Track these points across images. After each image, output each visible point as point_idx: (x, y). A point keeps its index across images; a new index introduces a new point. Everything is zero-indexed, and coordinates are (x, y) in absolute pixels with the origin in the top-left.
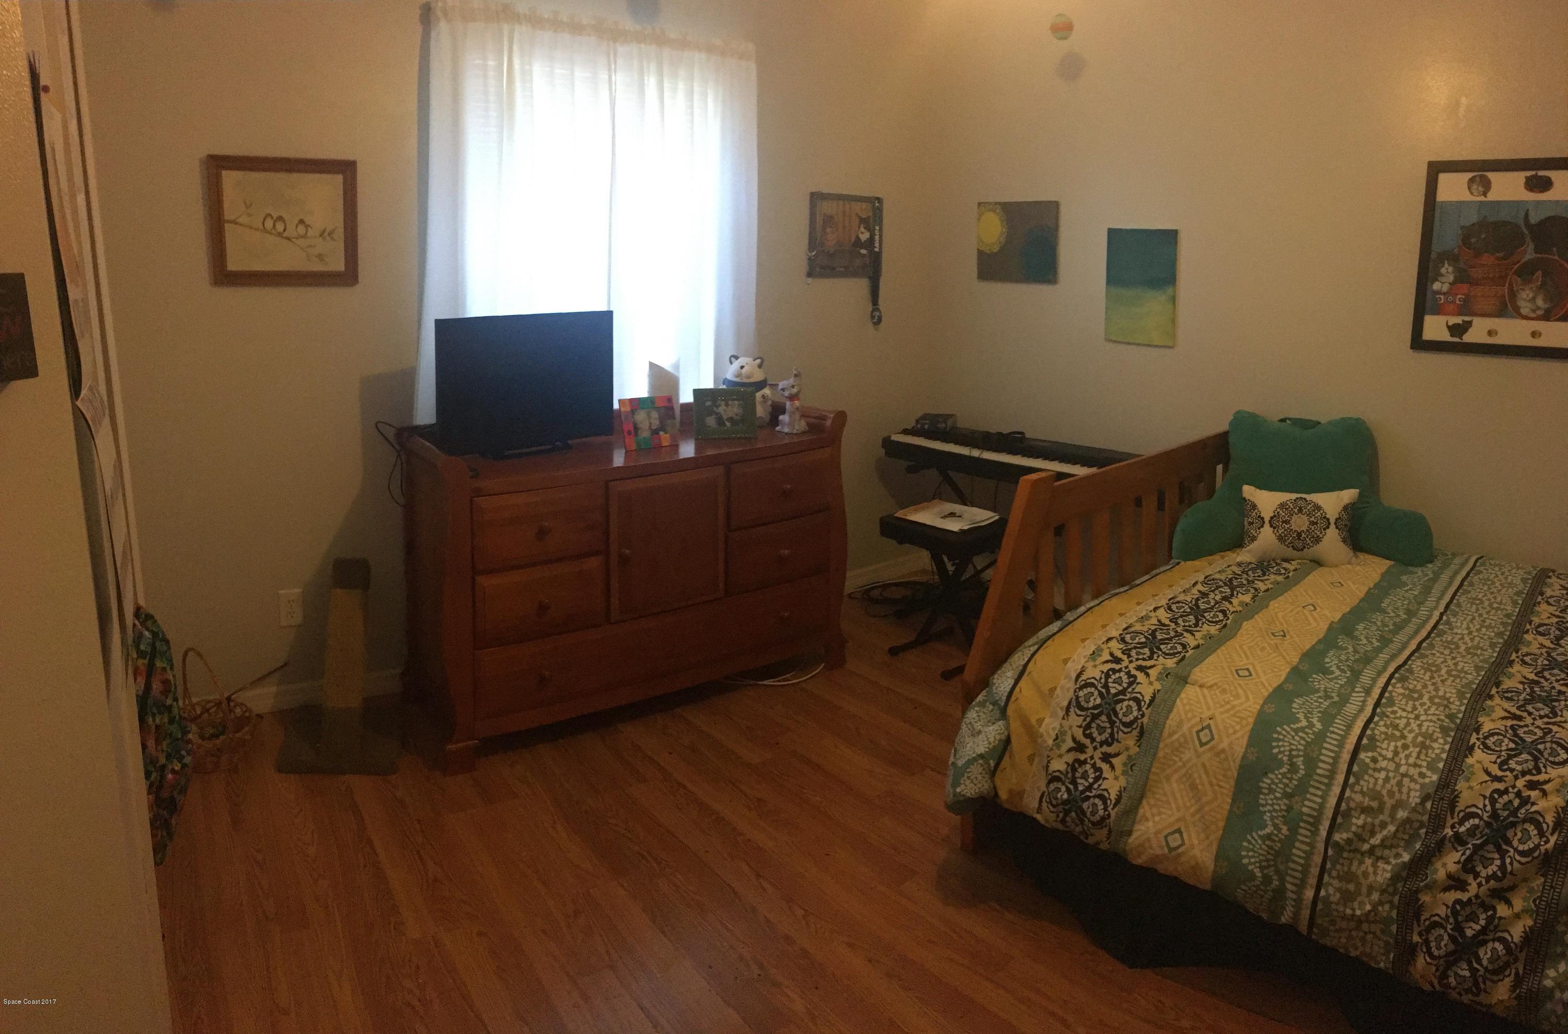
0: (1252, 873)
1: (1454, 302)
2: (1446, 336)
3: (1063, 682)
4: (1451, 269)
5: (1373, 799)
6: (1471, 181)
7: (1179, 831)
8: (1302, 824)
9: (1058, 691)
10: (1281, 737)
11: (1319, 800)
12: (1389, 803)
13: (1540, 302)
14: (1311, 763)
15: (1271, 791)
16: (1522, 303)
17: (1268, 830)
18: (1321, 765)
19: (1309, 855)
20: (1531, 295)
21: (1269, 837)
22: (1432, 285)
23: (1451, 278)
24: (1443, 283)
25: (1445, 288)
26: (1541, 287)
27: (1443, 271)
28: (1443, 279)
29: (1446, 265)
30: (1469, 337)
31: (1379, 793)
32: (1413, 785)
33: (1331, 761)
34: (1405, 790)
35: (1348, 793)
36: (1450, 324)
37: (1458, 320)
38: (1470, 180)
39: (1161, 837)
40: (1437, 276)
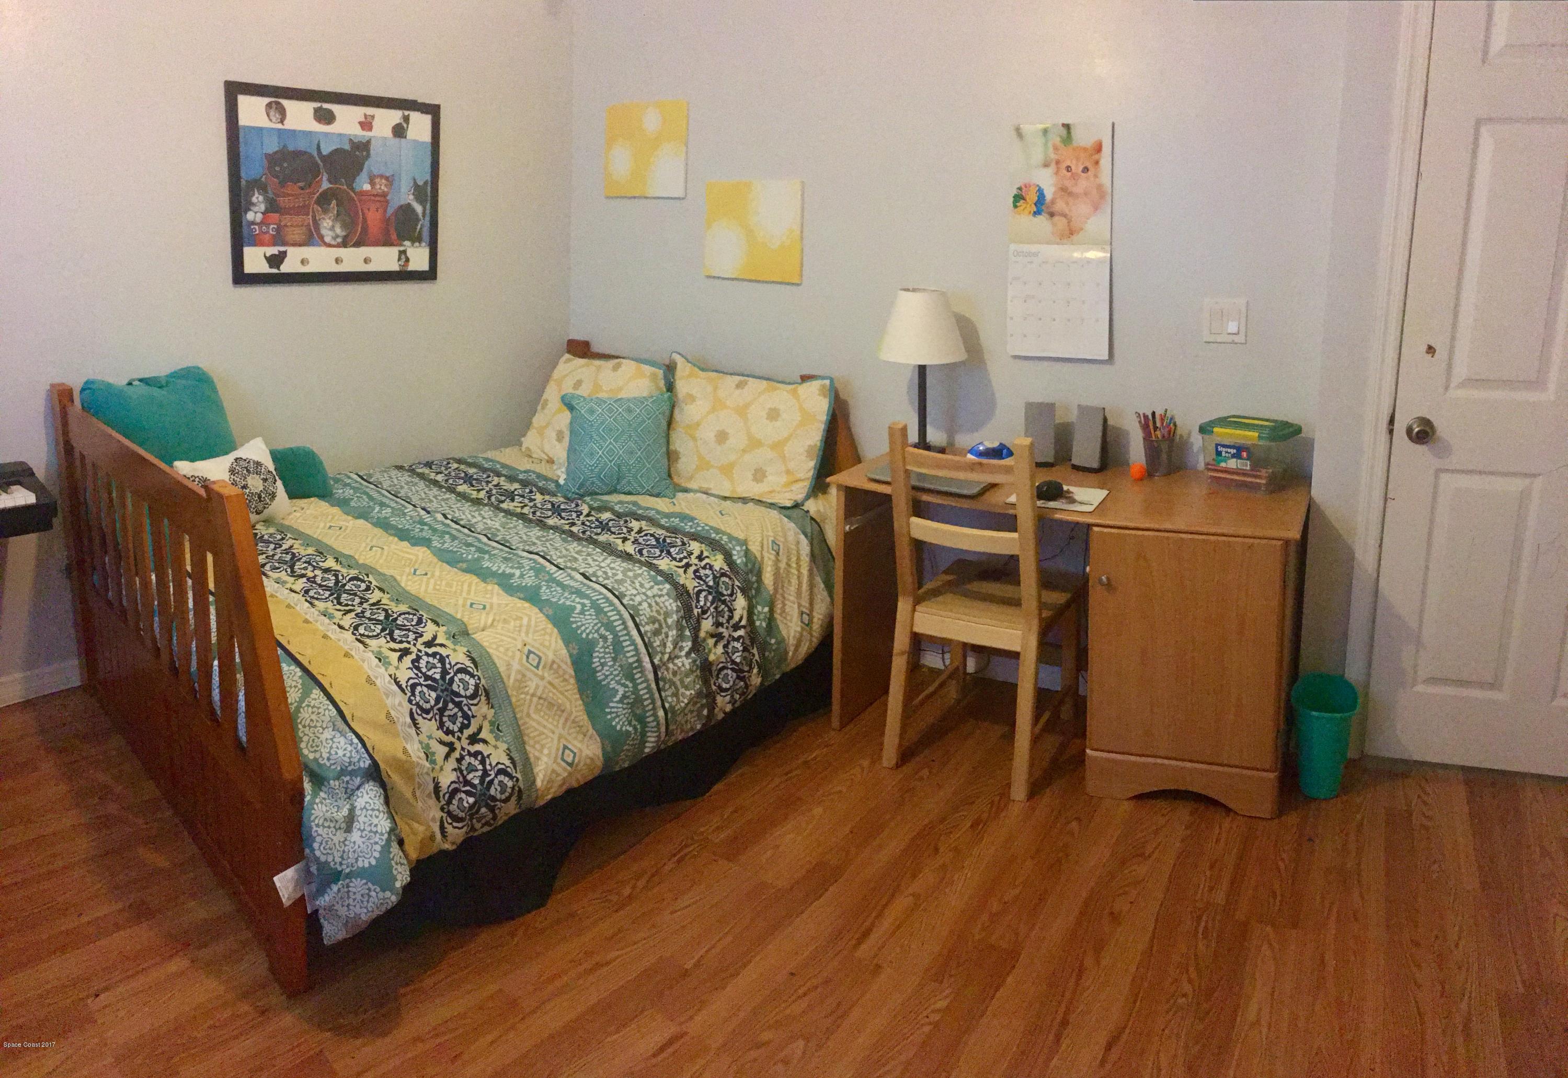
0: (627, 731)
1: (267, 232)
2: (264, 268)
3: (389, 702)
4: (261, 198)
5: (654, 623)
6: (269, 105)
7: (565, 747)
8: (635, 671)
9: (393, 713)
10: (579, 624)
11: (632, 648)
12: (661, 618)
13: (338, 230)
14: (609, 626)
15: (603, 665)
16: (324, 232)
17: (621, 692)
18: (615, 624)
19: (648, 687)
20: (331, 224)
21: (624, 697)
22: (246, 214)
23: (262, 207)
24: (256, 213)
25: (259, 217)
26: (338, 215)
27: (254, 200)
28: (256, 209)
29: (256, 195)
30: (286, 268)
31: (651, 617)
32: (663, 599)
33: (617, 617)
34: (662, 605)
35: (642, 629)
36: (268, 255)
37: (273, 250)
38: (267, 105)
39: (559, 760)
40: (249, 205)
